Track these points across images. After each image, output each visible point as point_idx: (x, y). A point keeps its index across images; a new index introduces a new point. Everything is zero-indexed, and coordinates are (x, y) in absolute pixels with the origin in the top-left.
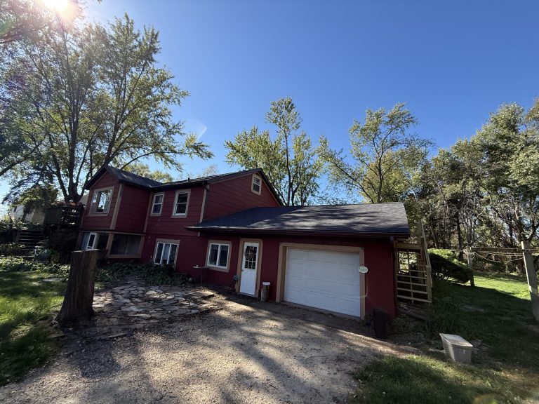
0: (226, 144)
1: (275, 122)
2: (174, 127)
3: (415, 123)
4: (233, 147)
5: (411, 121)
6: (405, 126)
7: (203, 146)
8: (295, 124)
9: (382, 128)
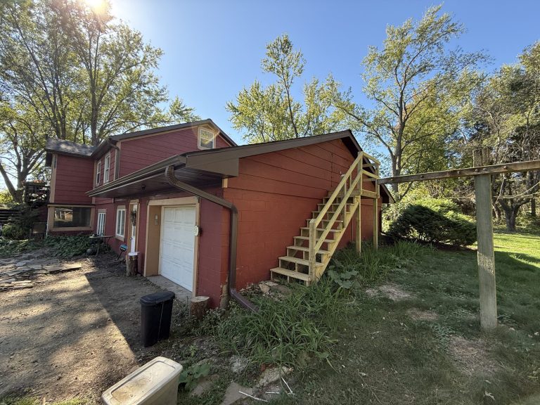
0: (227, 107)
1: (271, 69)
2: (157, 94)
3: (458, 33)
4: (235, 109)
5: (453, 31)
6: (442, 40)
7: (186, 110)
8: (297, 69)
9: (411, 50)
